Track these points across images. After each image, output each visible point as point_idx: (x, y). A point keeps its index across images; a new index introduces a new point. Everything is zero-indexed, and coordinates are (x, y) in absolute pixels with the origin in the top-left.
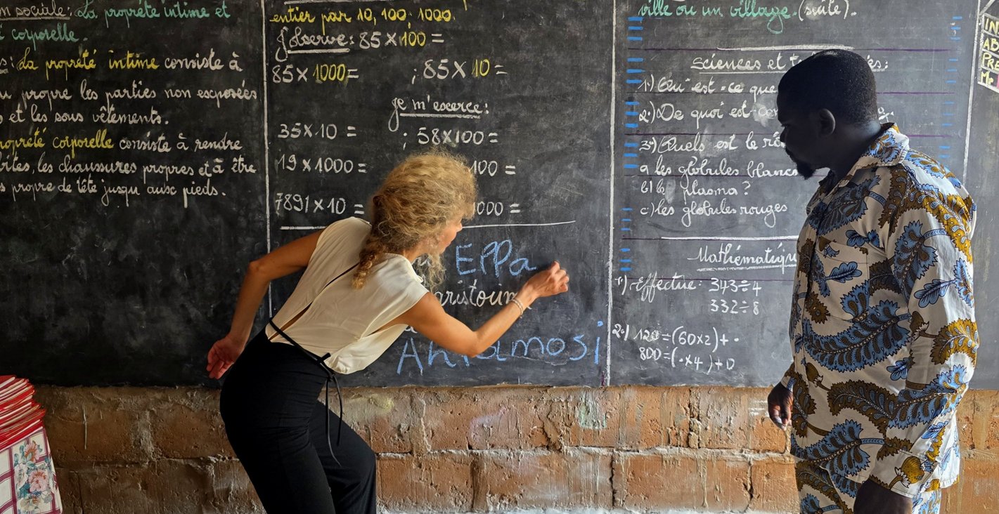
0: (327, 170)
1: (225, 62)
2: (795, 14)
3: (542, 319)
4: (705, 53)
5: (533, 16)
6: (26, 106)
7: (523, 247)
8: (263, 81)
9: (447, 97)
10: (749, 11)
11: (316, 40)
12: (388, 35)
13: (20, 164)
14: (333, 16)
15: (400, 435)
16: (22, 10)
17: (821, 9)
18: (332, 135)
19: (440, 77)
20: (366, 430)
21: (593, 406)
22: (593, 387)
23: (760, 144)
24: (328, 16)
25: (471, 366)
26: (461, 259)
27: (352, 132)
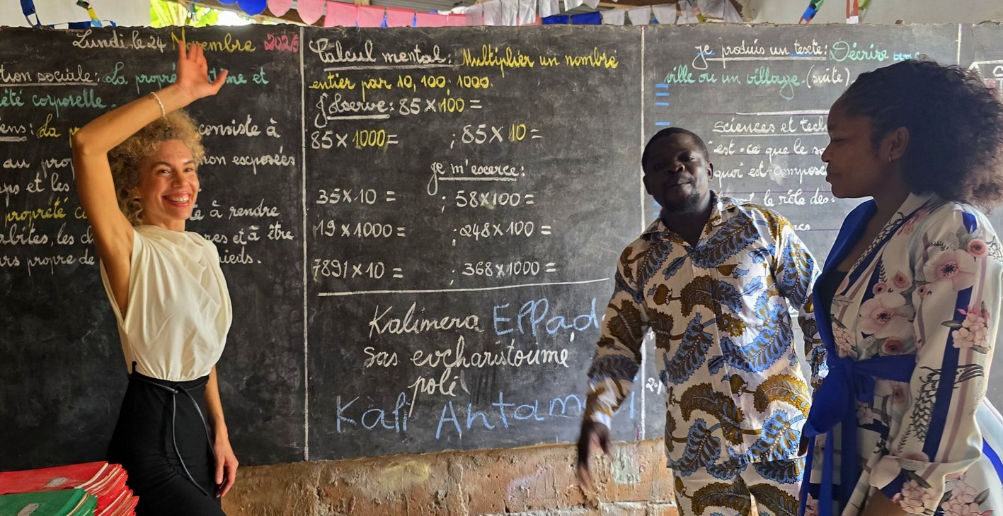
0: (366, 235)
1: (262, 128)
2: (804, 82)
3: (579, 377)
4: (725, 117)
5: (567, 83)
6: (46, 175)
7: (559, 305)
8: (302, 147)
9: (484, 161)
10: (764, 79)
11: (356, 107)
12: (428, 102)
13: (37, 236)
14: (373, 83)
15: (437, 503)
16: (45, 75)
17: (826, 77)
18: (371, 199)
19: (478, 142)
20: (403, 500)
21: (628, 461)
22: (629, 442)
23: (776, 201)
24: (368, 83)
25: (510, 427)
26: (499, 319)
27: (391, 196)
